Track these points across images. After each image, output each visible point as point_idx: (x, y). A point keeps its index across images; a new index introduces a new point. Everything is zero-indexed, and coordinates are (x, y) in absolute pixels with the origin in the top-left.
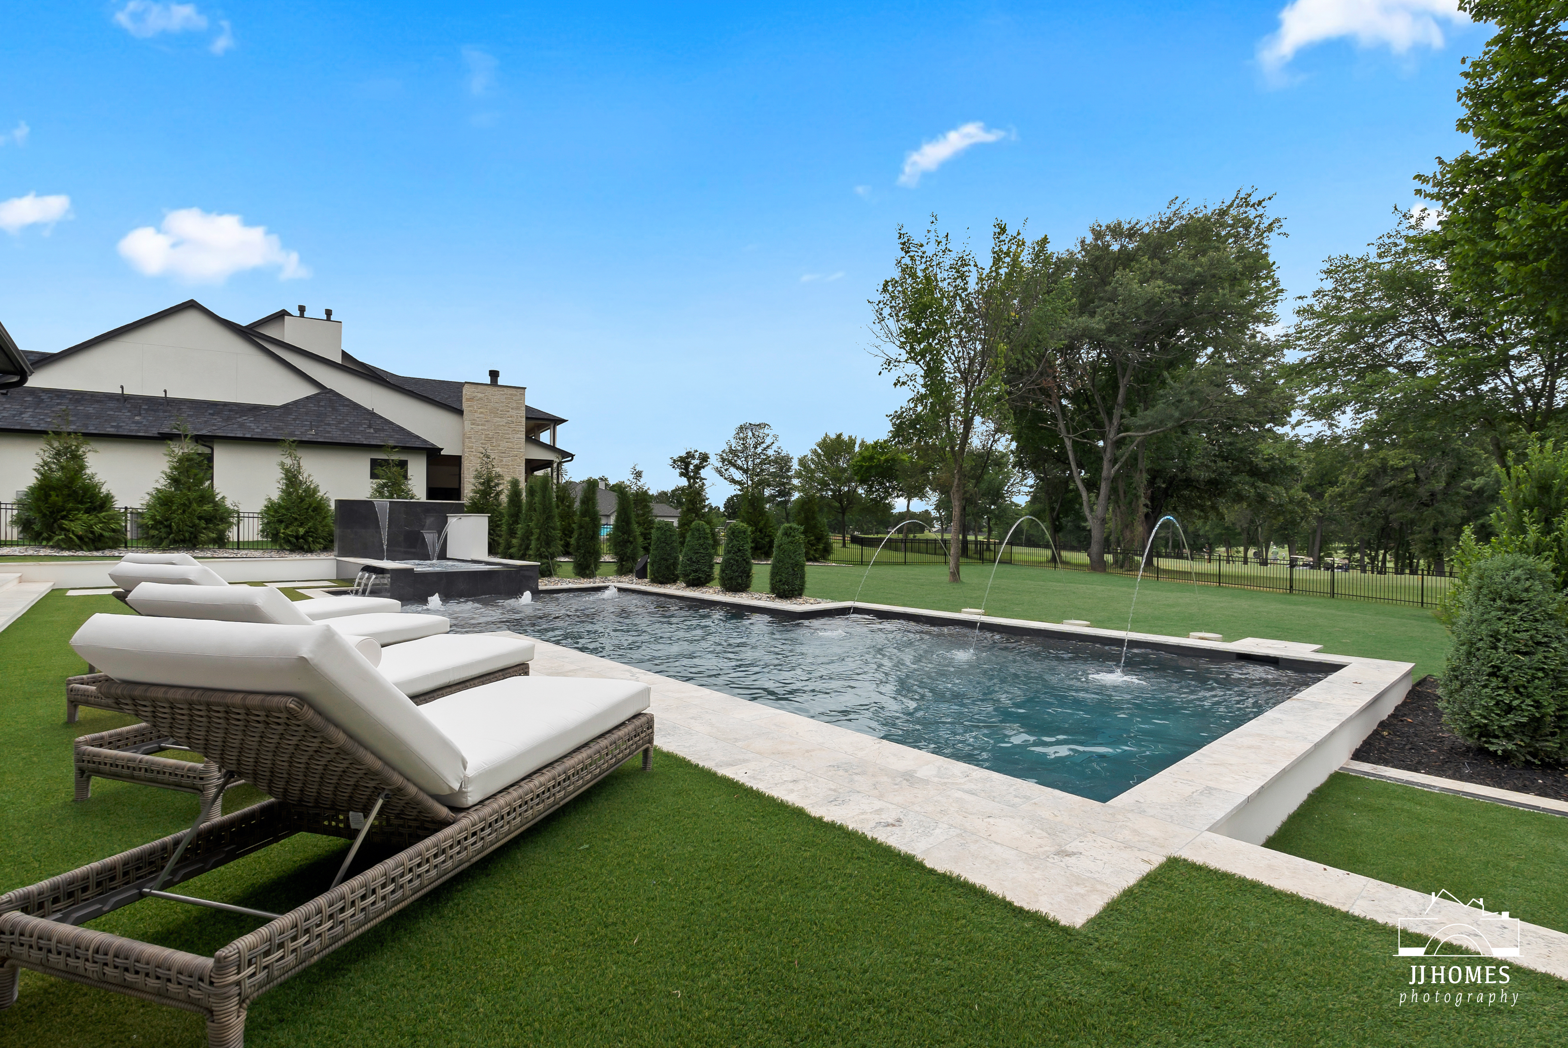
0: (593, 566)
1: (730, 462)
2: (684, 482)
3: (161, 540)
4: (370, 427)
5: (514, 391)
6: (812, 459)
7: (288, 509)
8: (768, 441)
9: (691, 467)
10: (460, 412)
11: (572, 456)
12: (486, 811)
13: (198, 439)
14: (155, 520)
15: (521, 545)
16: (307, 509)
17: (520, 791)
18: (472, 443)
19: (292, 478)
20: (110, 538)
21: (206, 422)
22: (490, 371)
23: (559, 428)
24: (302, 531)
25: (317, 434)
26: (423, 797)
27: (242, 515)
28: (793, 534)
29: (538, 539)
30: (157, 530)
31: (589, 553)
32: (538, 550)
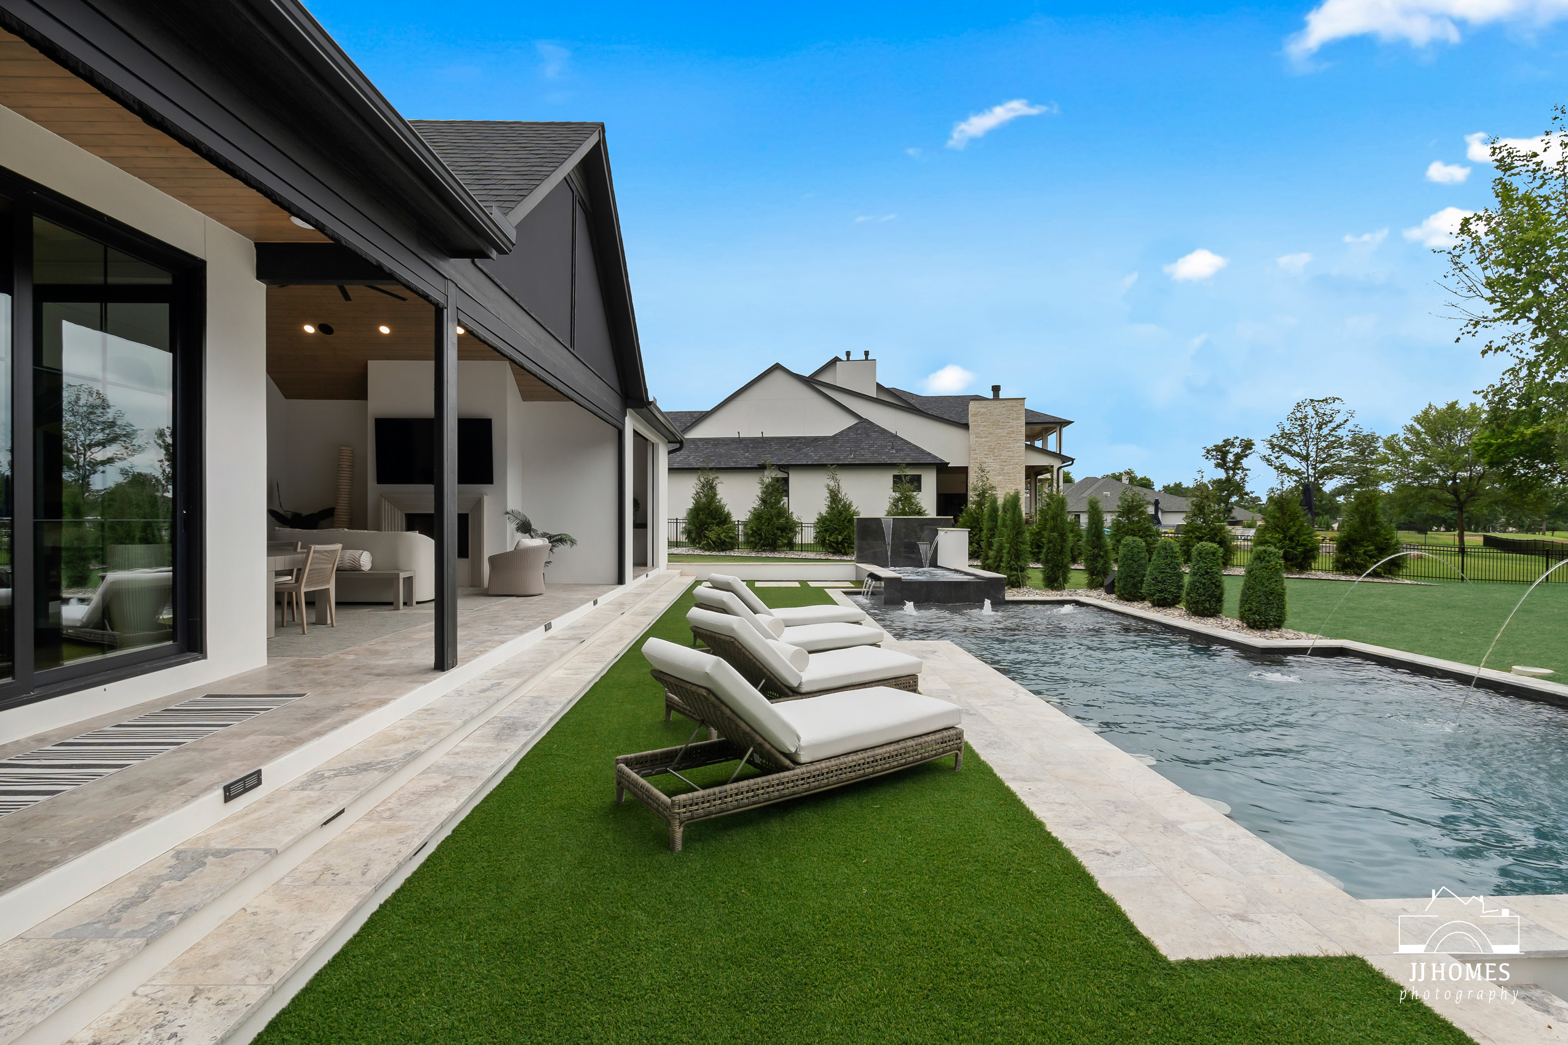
0: (1061, 579)
1: (1282, 448)
2: (1221, 474)
3: (756, 544)
4: (893, 448)
5: (1014, 403)
6: (1407, 438)
7: (831, 521)
8: (1338, 419)
9: (1231, 457)
10: (966, 426)
11: (1073, 460)
12: (812, 768)
13: (782, 467)
14: (752, 530)
15: (996, 557)
16: (844, 521)
17: (838, 762)
18: (977, 454)
19: (834, 497)
20: (729, 543)
21: (785, 453)
22: (993, 387)
23: (1064, 430)
24: (840, 538)
25: (855, 458)
26: (774, 751)
27: (803, 525)
28: (1267, 558)
29: (1008, 553)
30: (754, 537)
31: (1057, 566)
32: (1009, 563)
